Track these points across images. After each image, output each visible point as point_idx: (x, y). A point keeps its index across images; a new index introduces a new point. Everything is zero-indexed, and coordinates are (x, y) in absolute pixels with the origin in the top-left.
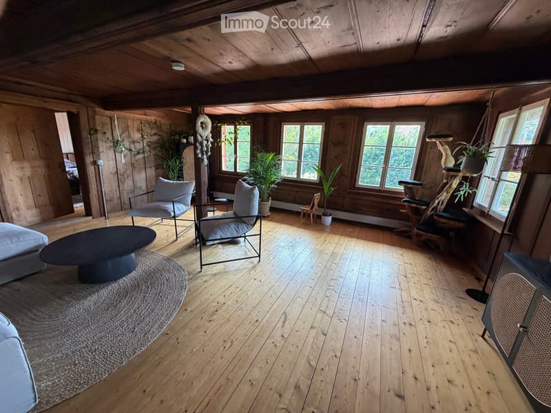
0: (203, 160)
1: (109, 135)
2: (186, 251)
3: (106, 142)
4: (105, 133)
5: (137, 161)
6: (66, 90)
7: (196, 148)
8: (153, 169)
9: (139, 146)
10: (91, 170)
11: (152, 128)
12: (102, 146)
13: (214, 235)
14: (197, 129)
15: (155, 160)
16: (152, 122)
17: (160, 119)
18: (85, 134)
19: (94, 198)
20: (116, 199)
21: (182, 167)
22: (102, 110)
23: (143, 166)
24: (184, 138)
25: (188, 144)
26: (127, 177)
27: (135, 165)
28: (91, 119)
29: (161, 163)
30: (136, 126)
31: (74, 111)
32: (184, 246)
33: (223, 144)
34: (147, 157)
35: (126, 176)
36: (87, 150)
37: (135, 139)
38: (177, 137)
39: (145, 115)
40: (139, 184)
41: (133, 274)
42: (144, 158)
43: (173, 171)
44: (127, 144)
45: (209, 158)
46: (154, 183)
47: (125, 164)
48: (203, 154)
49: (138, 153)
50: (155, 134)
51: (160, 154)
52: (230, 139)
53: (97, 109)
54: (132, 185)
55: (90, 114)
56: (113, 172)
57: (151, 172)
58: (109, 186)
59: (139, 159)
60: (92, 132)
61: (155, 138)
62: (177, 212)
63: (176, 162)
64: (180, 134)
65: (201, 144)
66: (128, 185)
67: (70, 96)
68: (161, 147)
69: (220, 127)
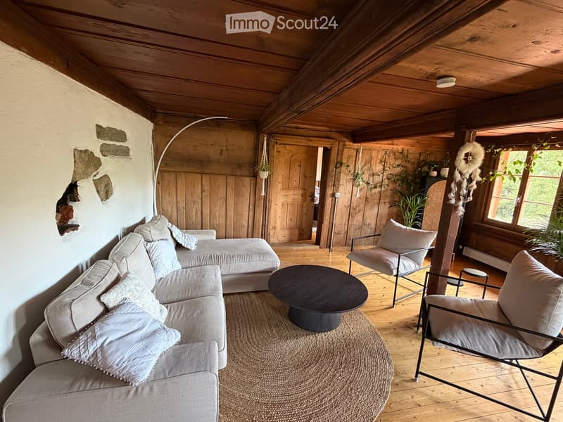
0: (456, 207)
1: (351, 168)
2: (401, 331)
3: (347, 175)
4: (348, 166)
5: (372, 195)
6: (326, 128)
7: (448, 190)
8: (388, 205)
9: (377, 179)
10: (329, 200)
11: (397, 159)
12: (343, 179)
13: (449, 335)
14: (457, 163)
15: (392, 196)
16: (398, 152)
17: (408, 147)
18: (332, 167)
19: (325, 228)
20: (343, 232)
21: (423, 208)
22: (351, 143)
23: (376, 201)
24: (434, 170)
25: (439, 177)
26: (359, 212)
27: (369, 200)
28: (340, 153)
29: (398, 199)
30: (380, 157)
31: (329, 146)
32: (401, 322)
33: (498, 179)
34: (384, 191)
35: (357, 210)
36: (330, 183)
37: (375, 172)
38: (425, 169)
39: (393, 144)
40: (368, 221)
41: (332, 333)
42: (380, 192)
43: (410, 211)
44: (366, 177)
45: (467, 206)
46: (384, 222)
47: (360, 198)
48: (458, 199)
49: (375, 187)
50: (399, 165)
51: (399, 188)
52: (514, 173)
53: (347, 143)
54: (361, 220)
55: (341, 148)
56: (347, 205)
57: (384, 209)
58: (340, 220)
59: (375, 193)
60: (338, 165)
61: (398, 170)
62: (402, 271)
63: (416, 201)
64: (430, 165)
65: (459, 185)
66: (357, 219)
67: (328, 134)
68: (403, 181)
69: (498, 154)
